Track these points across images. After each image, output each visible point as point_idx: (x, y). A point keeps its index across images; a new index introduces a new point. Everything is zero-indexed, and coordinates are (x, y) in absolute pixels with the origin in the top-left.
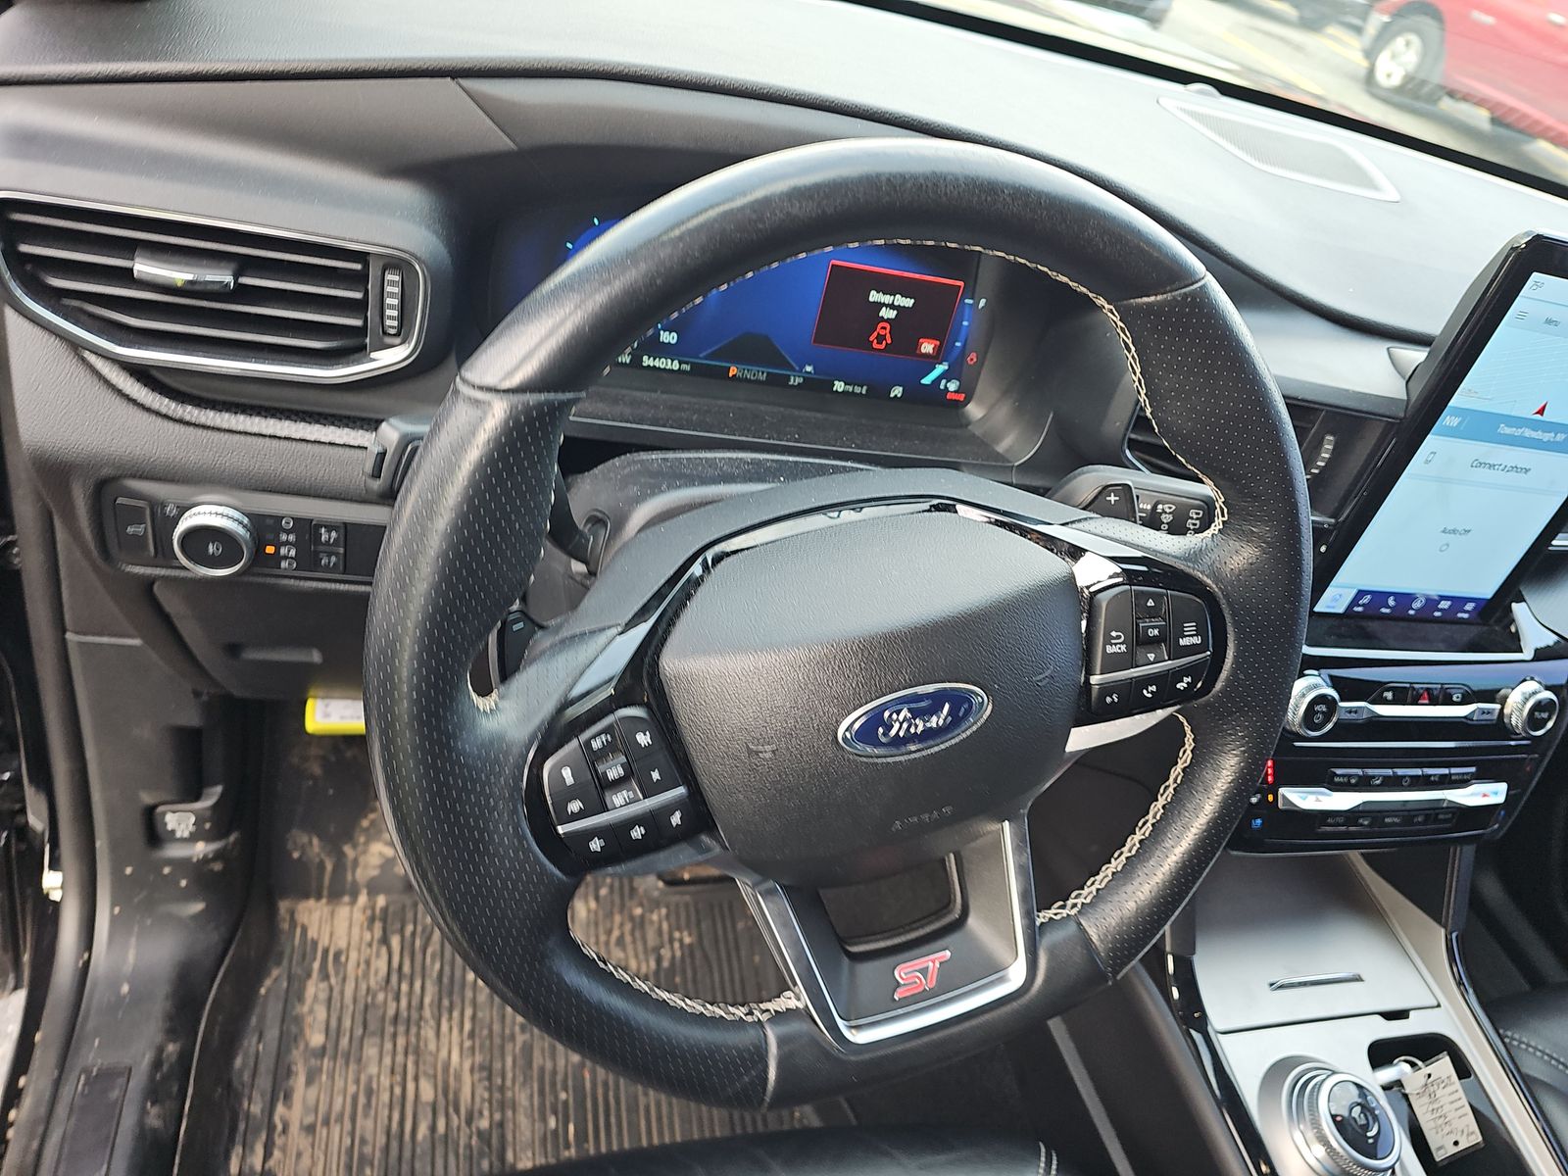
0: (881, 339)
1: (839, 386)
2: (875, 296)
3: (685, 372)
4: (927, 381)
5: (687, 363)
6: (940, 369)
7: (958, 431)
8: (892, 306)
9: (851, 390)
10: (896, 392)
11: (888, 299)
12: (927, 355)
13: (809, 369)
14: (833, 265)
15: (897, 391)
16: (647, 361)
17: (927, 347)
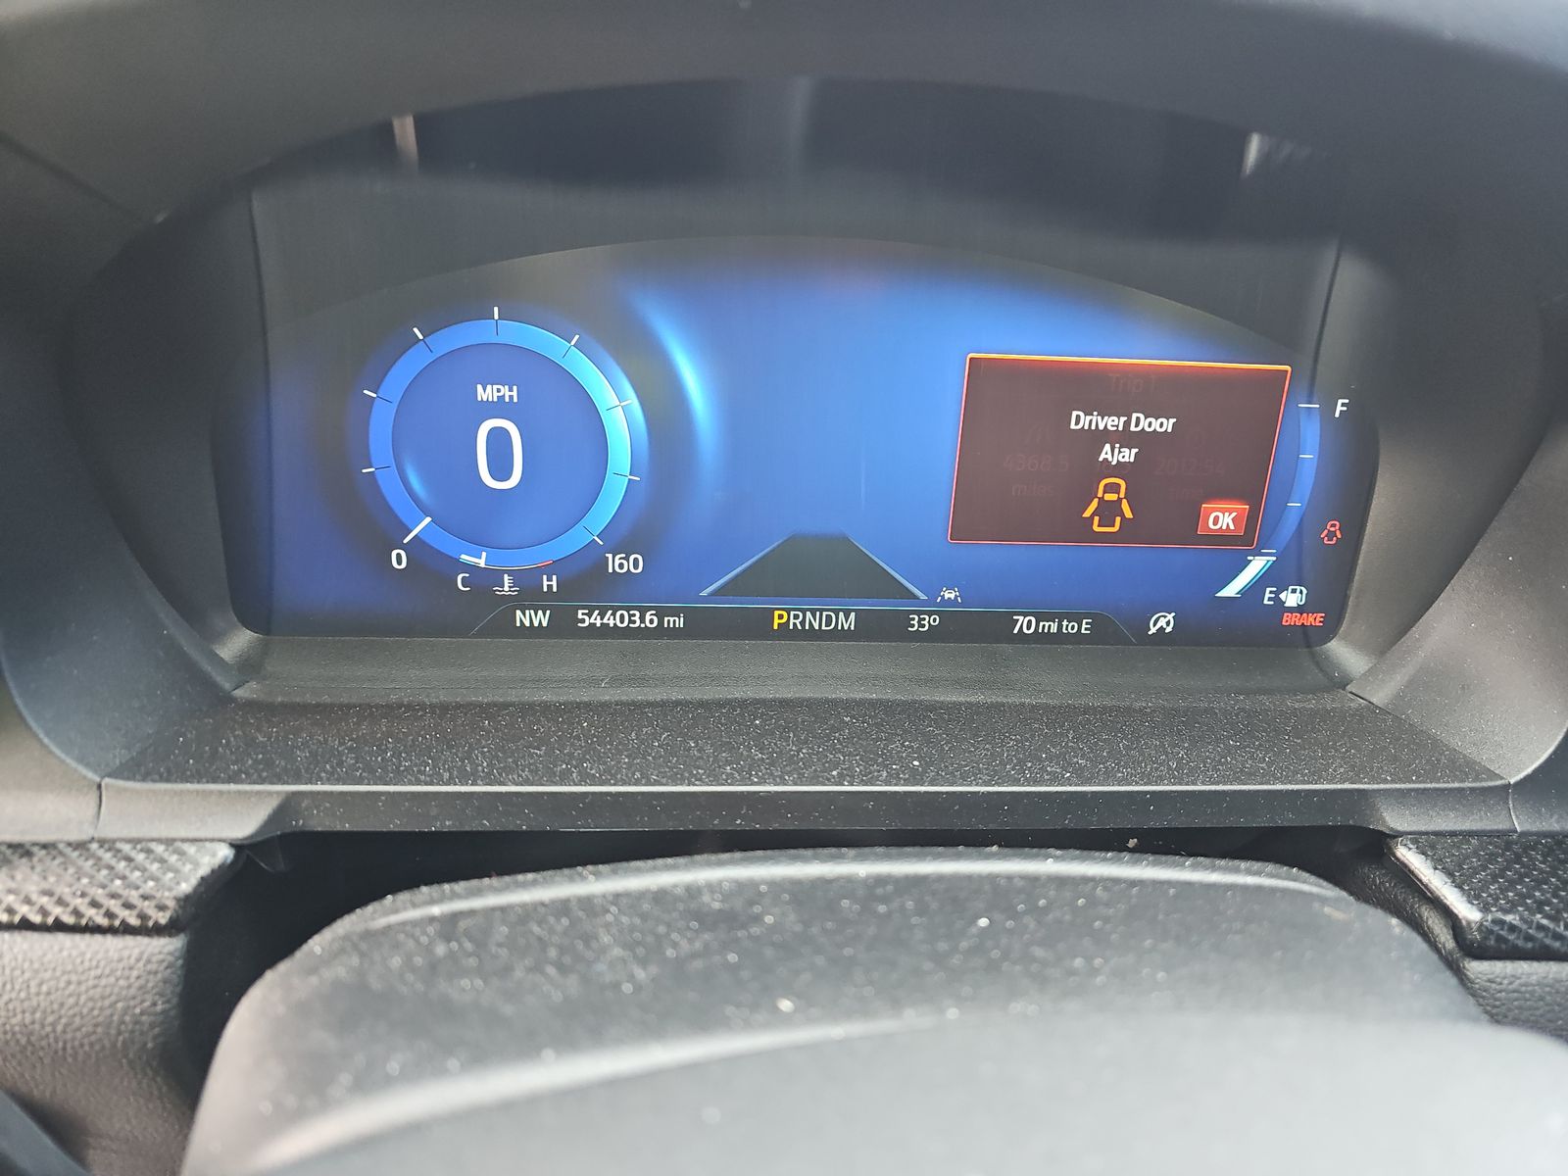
0: (1108, 511)
1: (1024, 623)
2: (1082, 421)
3: (674, 633)
4: (1231, 590)
5: (675, 613)
6: (1257, 566)
7: (1329, 702)
8: (1125, 438)
9: (1054, 629)
10: (1162, 623)
11: (1112, 423)
12: (1222, 538)
13: (949, 595)
14: (971, 359)
15: (1165, 622)
16: (588, 619)
17: (1223, 518)
